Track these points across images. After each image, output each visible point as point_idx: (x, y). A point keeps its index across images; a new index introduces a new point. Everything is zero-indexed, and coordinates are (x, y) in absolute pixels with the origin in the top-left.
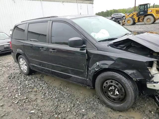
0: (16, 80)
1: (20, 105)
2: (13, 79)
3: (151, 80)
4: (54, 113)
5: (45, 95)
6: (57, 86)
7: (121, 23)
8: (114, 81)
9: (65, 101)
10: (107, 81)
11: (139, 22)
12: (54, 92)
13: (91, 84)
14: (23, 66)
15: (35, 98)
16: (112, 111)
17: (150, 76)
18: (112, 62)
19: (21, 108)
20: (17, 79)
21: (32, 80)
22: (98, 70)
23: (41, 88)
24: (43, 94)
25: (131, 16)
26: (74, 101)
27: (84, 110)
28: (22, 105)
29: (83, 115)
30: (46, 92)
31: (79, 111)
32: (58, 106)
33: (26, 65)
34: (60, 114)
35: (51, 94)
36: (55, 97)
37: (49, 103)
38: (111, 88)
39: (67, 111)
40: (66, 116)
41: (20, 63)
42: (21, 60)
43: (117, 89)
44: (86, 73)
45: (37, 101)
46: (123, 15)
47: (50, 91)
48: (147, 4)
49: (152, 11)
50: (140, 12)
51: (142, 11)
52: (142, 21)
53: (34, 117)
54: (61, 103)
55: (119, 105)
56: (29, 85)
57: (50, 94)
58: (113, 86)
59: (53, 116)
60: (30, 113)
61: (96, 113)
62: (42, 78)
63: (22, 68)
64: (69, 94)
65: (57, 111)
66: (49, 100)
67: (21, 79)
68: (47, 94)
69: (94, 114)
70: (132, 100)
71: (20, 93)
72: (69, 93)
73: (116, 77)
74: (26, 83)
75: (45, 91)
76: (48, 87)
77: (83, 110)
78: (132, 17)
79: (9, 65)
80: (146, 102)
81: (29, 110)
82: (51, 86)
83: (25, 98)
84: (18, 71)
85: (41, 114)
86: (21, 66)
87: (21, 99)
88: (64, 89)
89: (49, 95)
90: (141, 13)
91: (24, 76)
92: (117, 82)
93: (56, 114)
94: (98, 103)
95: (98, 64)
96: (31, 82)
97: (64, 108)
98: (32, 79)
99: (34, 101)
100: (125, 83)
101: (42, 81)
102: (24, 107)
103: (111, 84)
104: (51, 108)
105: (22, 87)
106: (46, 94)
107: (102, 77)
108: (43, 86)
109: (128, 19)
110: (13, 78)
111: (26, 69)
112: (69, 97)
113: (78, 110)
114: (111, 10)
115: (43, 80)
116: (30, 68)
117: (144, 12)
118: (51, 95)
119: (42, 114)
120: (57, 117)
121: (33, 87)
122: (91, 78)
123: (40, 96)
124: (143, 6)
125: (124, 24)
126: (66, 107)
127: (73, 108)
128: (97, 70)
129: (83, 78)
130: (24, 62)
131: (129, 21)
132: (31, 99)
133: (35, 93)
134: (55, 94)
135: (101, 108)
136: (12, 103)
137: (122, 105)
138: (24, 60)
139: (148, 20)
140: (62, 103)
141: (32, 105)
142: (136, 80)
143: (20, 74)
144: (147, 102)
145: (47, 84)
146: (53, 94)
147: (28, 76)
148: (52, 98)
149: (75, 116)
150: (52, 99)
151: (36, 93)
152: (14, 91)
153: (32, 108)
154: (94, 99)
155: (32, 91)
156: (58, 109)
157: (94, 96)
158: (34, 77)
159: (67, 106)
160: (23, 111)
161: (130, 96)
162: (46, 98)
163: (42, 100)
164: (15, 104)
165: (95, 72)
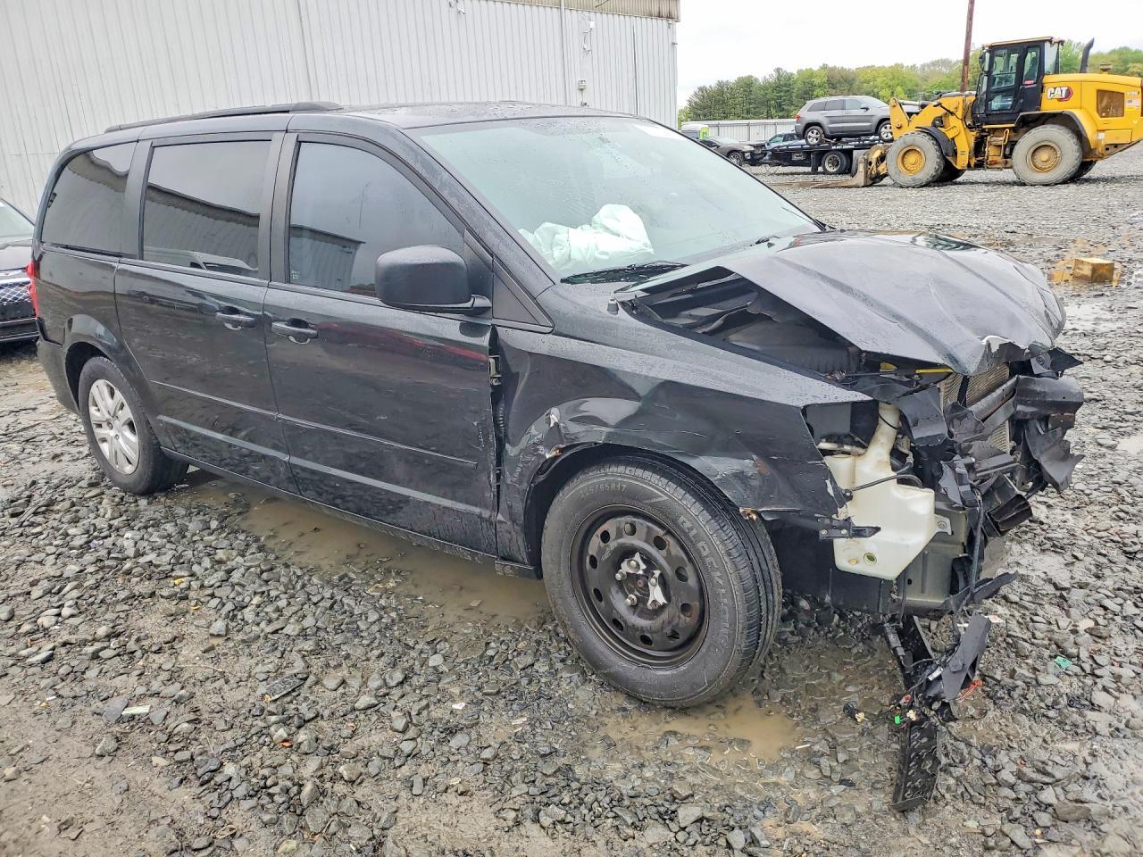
0: (55, 524)
1: (62, 671)
2: (39, 519)
3: (834, 516)
4: (273, 718)
5: (235, 616)
6: (325, 565)
7: (861, 168)
8: (641, 521)
9: (360, 651)
10: (605, 527)
11: (979, 165)
12: (301, 598)
13: (519, 546)
14: (112, 433)
15: (169, 632)
16: (629, 707)
17: (830, 490)
18: (626, 408)
19: (65, 692)
20: (68, 517)
21: (170, 528)
22: (556, 458)
23: (221, 574)
24: (224, 611)
25: (928, 124)
26: (413, 654)
27: (459, 706)
28: (77, 675)
29: (451, 731)
30: (247, 600)
31: (432, 707)
32: (306, 679)
33: (131, 425)
34: (311, 725)
35: (278, 610)
36: (298, 628)
37: (253, 661)
38: (626, 568)
39: (354, 709)
40: (346, 732)
41: (92, 410)
42: (99, 389)
43: (657, 573)
44: (489, 477)
45: (176, 653)
46: (878, 108)
47: (273, 593)
48: (1038, 45)
49: (1069, 93)
50: (990, 96)
51: (1004, 92)
52: (1000, 159)
53: (143, 738)
54: (328, 665)
55: (668, 673)
56: (139, 554)
57: (269, 609)
58: (637, 557)
59: (260, 733)
60: (120, 720)
61: (530, 719)
62: (239, 514)
63: (105, 447)
64: (394, 615)
65: (293, 706)
66: (254, 647)
67: (92, 516)
68: (248, 614)
69: (515, 727)
70: (732, 636)
71: (71, 603)
72: (396, 609)
73: (651, 496)
74: (126, 543)
75: (239, 594)
76: (262, 572)
77: (455, 706)
78: (934, 132)
79: (24, 429)
80: (845, 663)
81: (116, 703)
82: (287, 566)
83: (102, 631)
84: (84, 469)
85: (186, 725)
86: (99, 433)
87: (73, 639)
88: (367, 583)
89: (262, 614)
90: (996, 104)
91: (117, 499)
92: (660, 532)
93: (284, 723)
94: (559, 666)
95: (554, 418)
96: (156, 534)
97: (341, 690)
98: (170, 517)
99: (155, 652)
100: (694, 532)
101: (236, 532)
102: (89, 685)
103: (628, 540)
104: (262, 689)
105: (91, 569)
106: (246, 611)
107: (580, 503)
108: (230, 565)
109: (909, 140)
110: (35, 514)
111: (134, 457)
112: (387, 627)
113: (424, 702)
114: (811, 74)
115: (244, 526)
116: (159, 444)
117: (1015, 102)
118: (274, 616)
119: (196, 721)
120: (285, 741)
121: (169, 567)
122: (519, 507)
123: (203, 622)
124: (1014, 57)
125: (879, 177)
126: (355, 683)
127: (396, 693)
128: (548, 456)
129: (477, 510)
130: (122, 407)
131: (911, 158)
132: (138, 640)
133: (171, 606)
134: (300, 613)
135: (567, 694)
136: (11, 662)
137: (682, 668)
138: (117, 393)
139: (1043, 156)
140: (332, 663)
141: (138, 672)
142: (755, 517)
143: (92, 485)
144: (851, 664)
145: (261, 549)
146: (287, 613)
147: (143, 502)
148: (275, 637)
149: (400, 735)
150: (275, 642)
151: (183, 605)
152: (36, 592)
153: (141, 690)
154: (538, 642)
155: (152, 595)
156: (301, 698)
157: (545, 626)
158: (188, 508)
159: (365, 683)
160: (77, 708)
161: (724, 611)
162: (240, 636)
163: (212, 648)
164: (31, 665)
165: (540, 471)
